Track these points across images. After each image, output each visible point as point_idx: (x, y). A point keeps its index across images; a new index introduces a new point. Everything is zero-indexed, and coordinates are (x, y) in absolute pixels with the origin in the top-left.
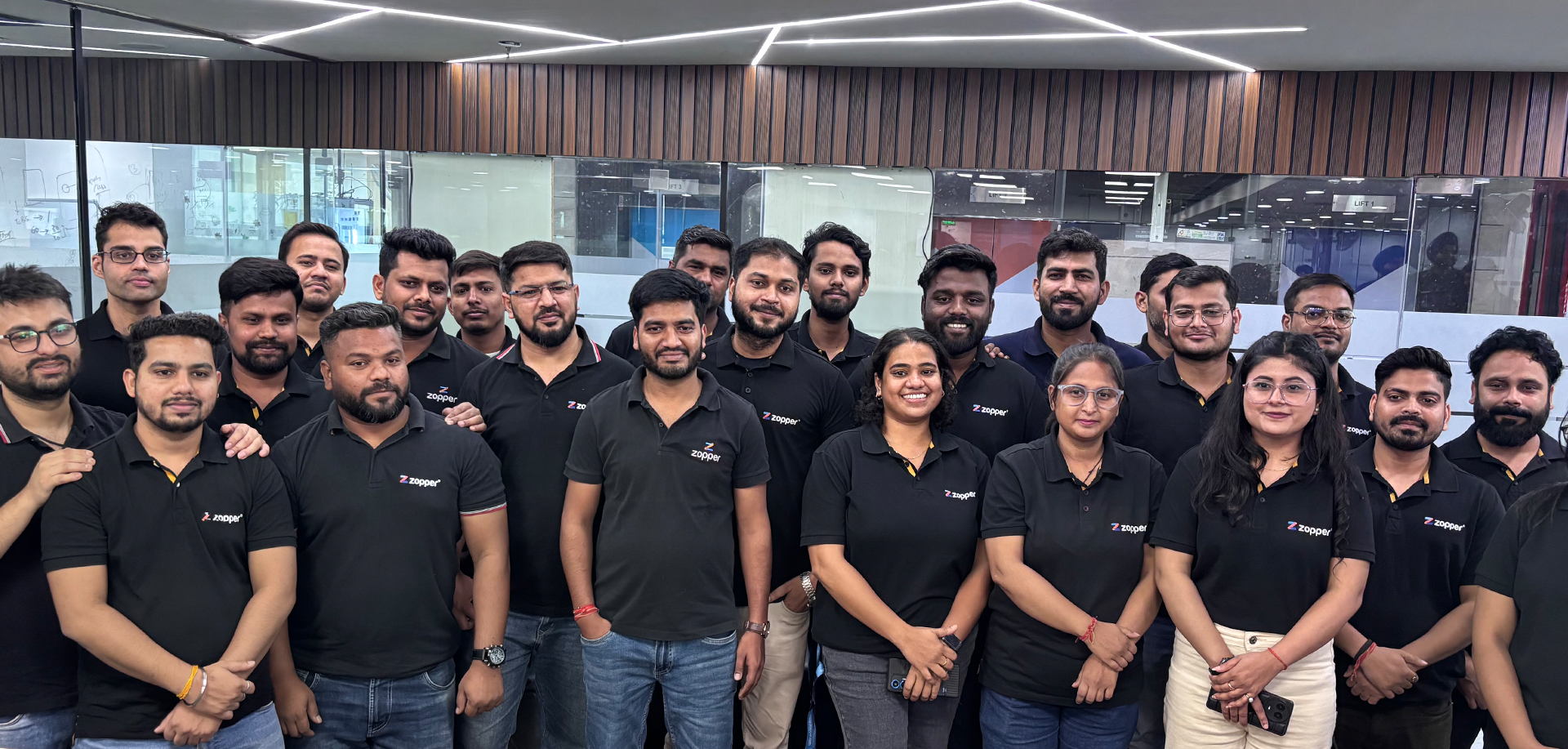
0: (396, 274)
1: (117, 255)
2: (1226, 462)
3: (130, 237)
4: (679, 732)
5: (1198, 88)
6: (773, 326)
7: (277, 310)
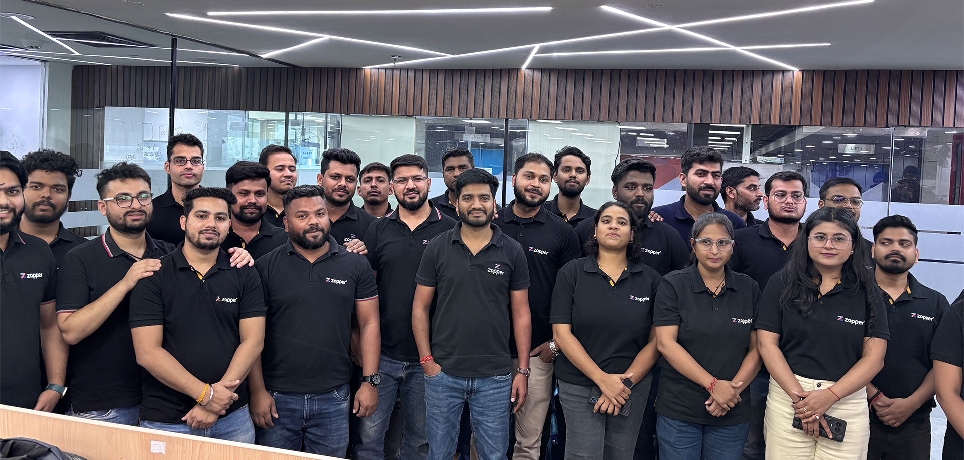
0: (329, 172)
1: (177, 161)
2: (800, 280)
3: (184, 151)
4: (479, 432)
5: (768, 79)
6: (536, 200)
7: (257, 188)
